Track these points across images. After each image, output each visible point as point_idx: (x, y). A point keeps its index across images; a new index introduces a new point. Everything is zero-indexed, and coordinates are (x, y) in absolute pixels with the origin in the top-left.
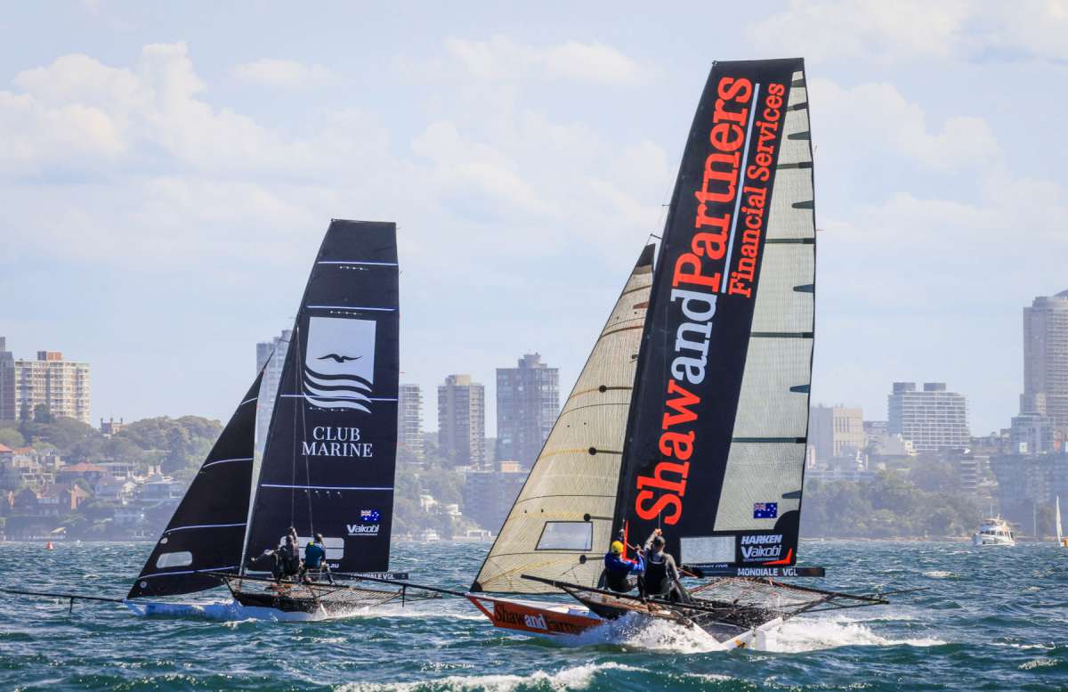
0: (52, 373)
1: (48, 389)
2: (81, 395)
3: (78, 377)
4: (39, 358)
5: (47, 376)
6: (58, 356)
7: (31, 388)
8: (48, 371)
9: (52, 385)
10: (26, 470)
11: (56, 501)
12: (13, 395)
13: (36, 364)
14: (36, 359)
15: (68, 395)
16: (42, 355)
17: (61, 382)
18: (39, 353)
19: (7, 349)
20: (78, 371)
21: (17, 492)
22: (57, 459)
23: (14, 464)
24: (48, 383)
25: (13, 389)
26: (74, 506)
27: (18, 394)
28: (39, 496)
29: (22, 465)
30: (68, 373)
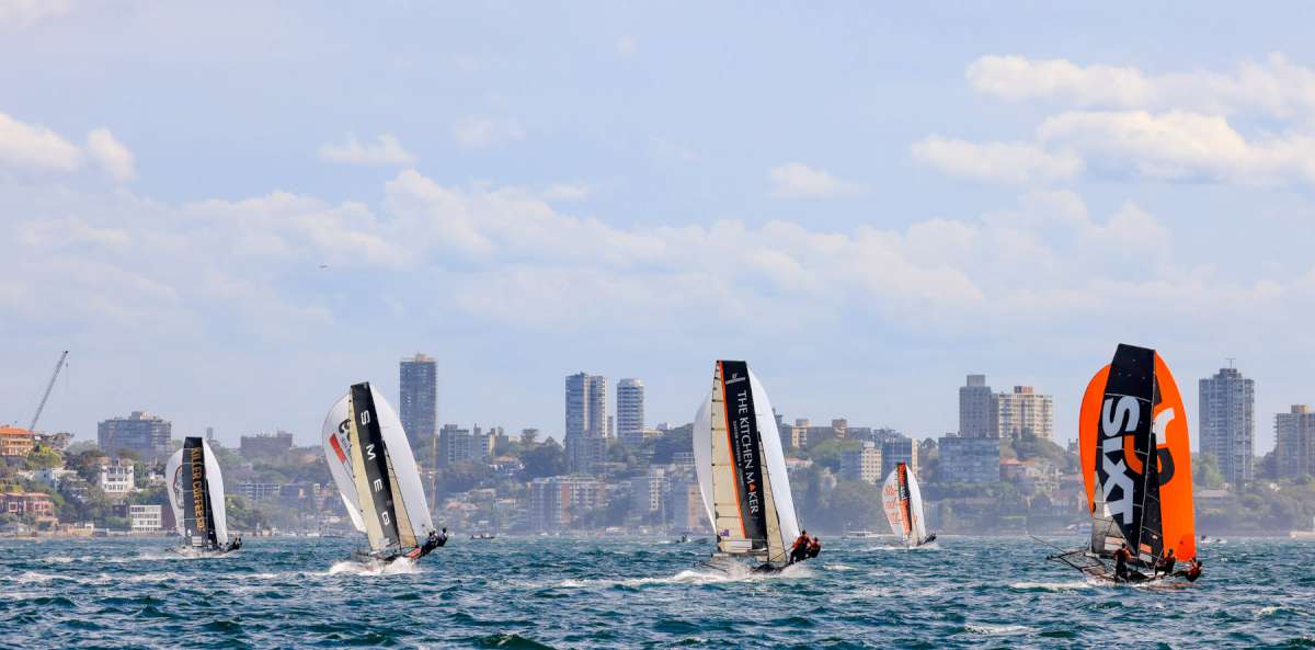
0: (1026, 403)
1: (1023, 415)
2: (1046, 420)
3: (1045, 405)
4: (1016, 392)
5: (1023, 406)
6: (1030, 389)
7: (1011, 415)
8: (1023, 402)
9: (1026, 412)
10: (1037, 479)
11: (1066, 503)
12: (997, 420)
13: (1015, 397)
14: (1013, 393)
15: (1038, 420)
16: (1018, 389)
17: (1032, 410)
18: (1016, 388)
19: (987, 385)
20: (1045, 401)
21: (1033, 497)
22: (1057, 470)
23: (1027, 474)
24: (1023, 410)
25: (997, 415)
26: (1080, 508)
27: (1001, 420)
28: (1052, 500)
29: (1033, 475)
30: (1038, 402)
